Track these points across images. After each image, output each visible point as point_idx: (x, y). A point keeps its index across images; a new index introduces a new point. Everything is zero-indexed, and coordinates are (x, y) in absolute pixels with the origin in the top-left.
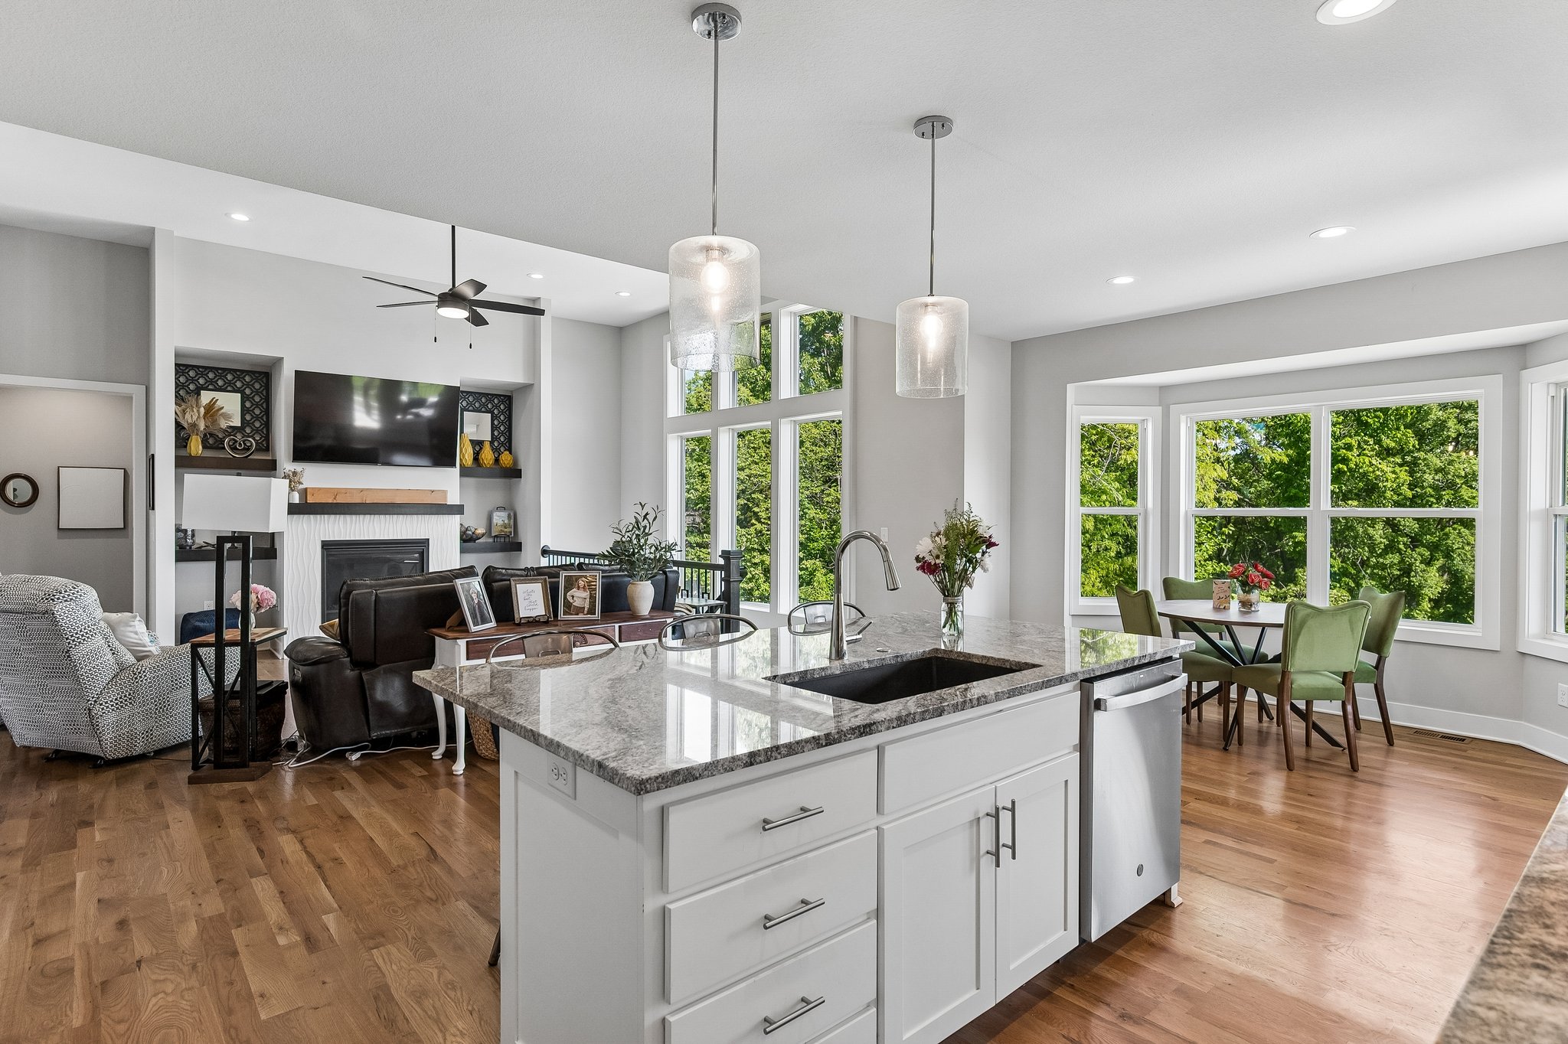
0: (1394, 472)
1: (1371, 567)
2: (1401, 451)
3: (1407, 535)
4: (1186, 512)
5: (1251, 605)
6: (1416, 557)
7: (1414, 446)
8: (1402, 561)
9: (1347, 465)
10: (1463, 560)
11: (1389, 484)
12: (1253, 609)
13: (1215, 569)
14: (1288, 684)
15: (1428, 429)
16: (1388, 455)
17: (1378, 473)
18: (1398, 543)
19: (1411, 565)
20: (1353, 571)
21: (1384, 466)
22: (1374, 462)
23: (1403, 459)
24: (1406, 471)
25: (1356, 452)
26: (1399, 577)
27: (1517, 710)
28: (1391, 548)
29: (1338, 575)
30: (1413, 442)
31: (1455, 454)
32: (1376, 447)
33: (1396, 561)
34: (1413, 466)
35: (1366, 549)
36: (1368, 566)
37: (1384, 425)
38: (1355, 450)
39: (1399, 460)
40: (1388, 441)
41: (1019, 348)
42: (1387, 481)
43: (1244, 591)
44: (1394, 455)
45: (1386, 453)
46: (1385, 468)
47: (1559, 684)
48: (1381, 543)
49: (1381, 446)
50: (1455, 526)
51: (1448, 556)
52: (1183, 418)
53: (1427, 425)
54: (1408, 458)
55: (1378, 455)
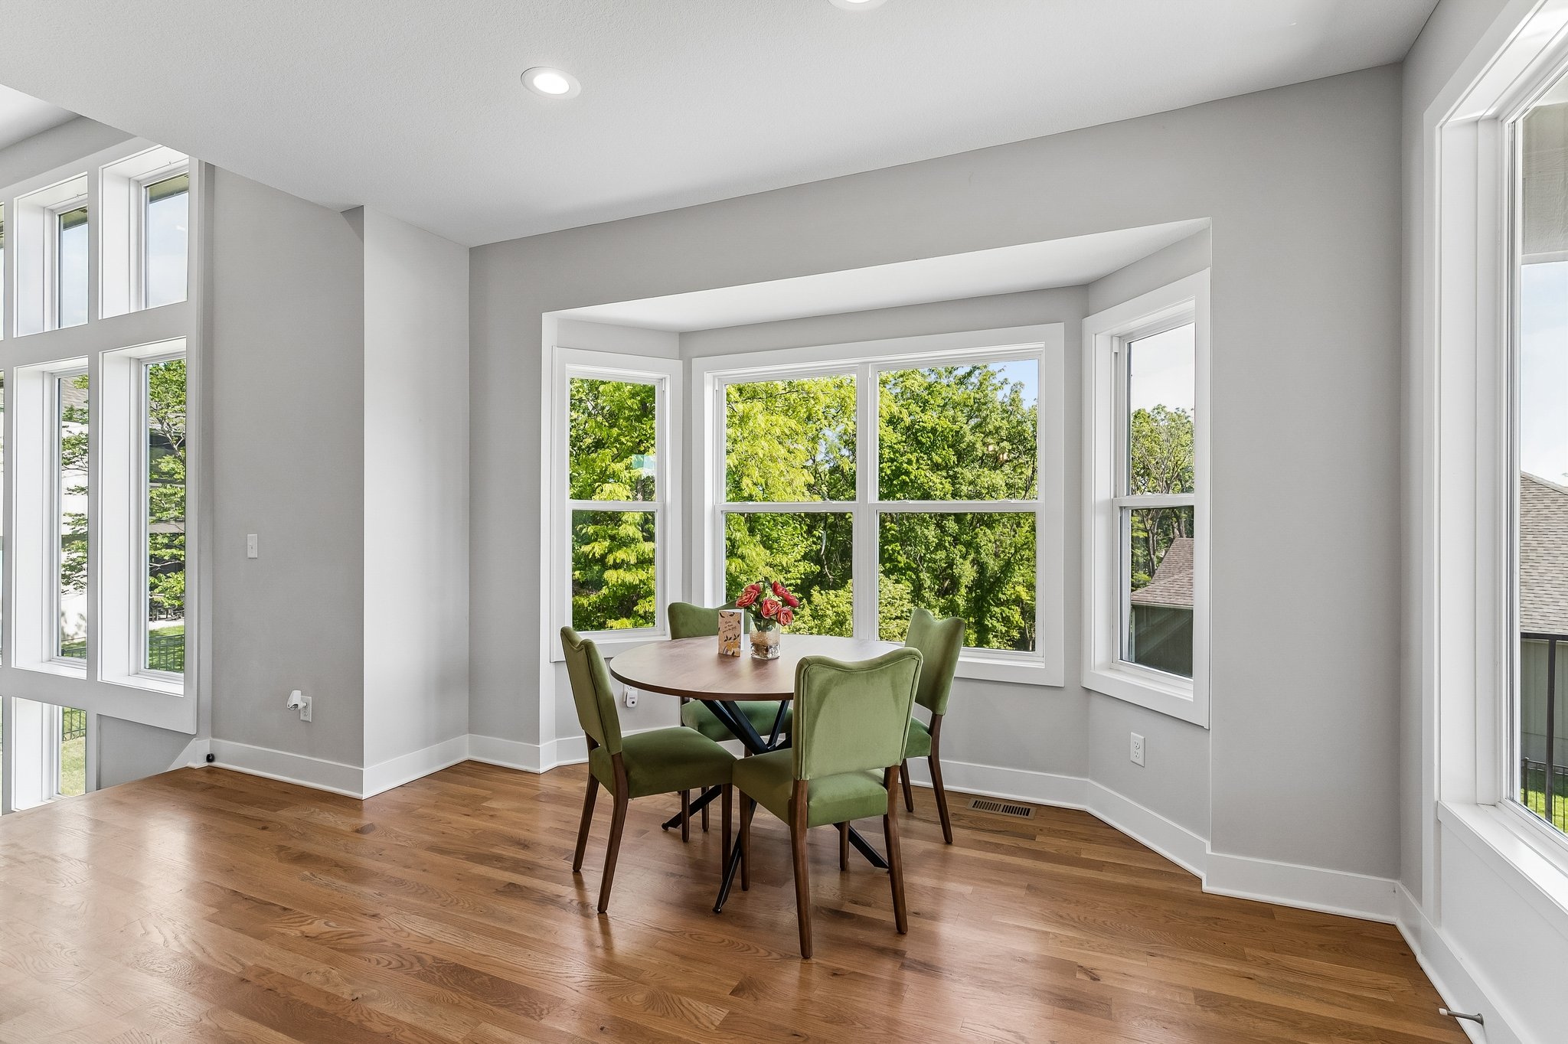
0: (941, 483)
1: (927, 561)
2: (947, 468)
3: (951, 535)
4: (714, 508)
5: (767, 650)
6: (957, 551)
7: (954, 462)
8: (948, 556)
9: (909, 477)
10: (987, 555)
11: (938, 493)
12: (770, 656)
13: (805, 570)
14: (802, 800)
15: (964, 449)
16: (938, 470)
17: (931, 484)
18: (945, 541)
19: (953, 559)
20: (915, 566)
21: (934, 478)
22: (928, 475)
23: (948, 473)
24: (949, 482)
25: (915, 466)
26: (945, 569)
27: (1082, 764)
28: (940, 546)
29: (904, 569)
30: (954, 458)
31: (981, 470)
32: (929, 462)
33: (943, 557)
34: (953, 478)
35: (923, 547)
36: (925, 561)
37: (933, 444)
38: (914, 464)
39: (945, 474)
40: (937, 457)
41: (478, 254)
42: (937, 490)
43: (759, 628)
44: (941, 470)
45: (936, 467)
46: (935, 480)
47: (1132, 733)
48: (933, 542)
49: (932, 461)
50: (982, 527)
51: (978, 552)
52: (708, 377)
53: (963, 445)
54: (951, 473)
55: (932, 470)
